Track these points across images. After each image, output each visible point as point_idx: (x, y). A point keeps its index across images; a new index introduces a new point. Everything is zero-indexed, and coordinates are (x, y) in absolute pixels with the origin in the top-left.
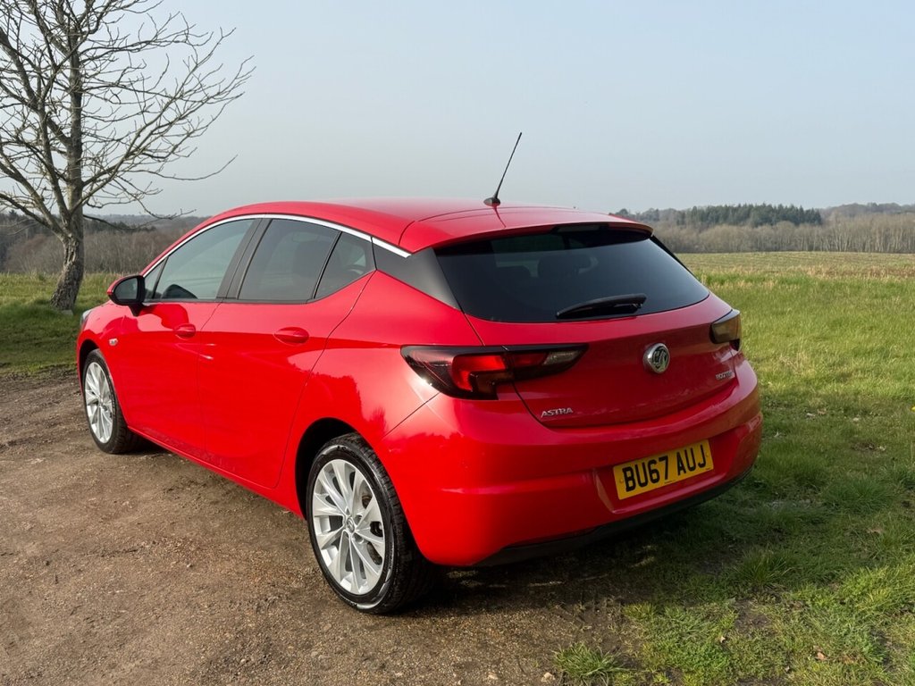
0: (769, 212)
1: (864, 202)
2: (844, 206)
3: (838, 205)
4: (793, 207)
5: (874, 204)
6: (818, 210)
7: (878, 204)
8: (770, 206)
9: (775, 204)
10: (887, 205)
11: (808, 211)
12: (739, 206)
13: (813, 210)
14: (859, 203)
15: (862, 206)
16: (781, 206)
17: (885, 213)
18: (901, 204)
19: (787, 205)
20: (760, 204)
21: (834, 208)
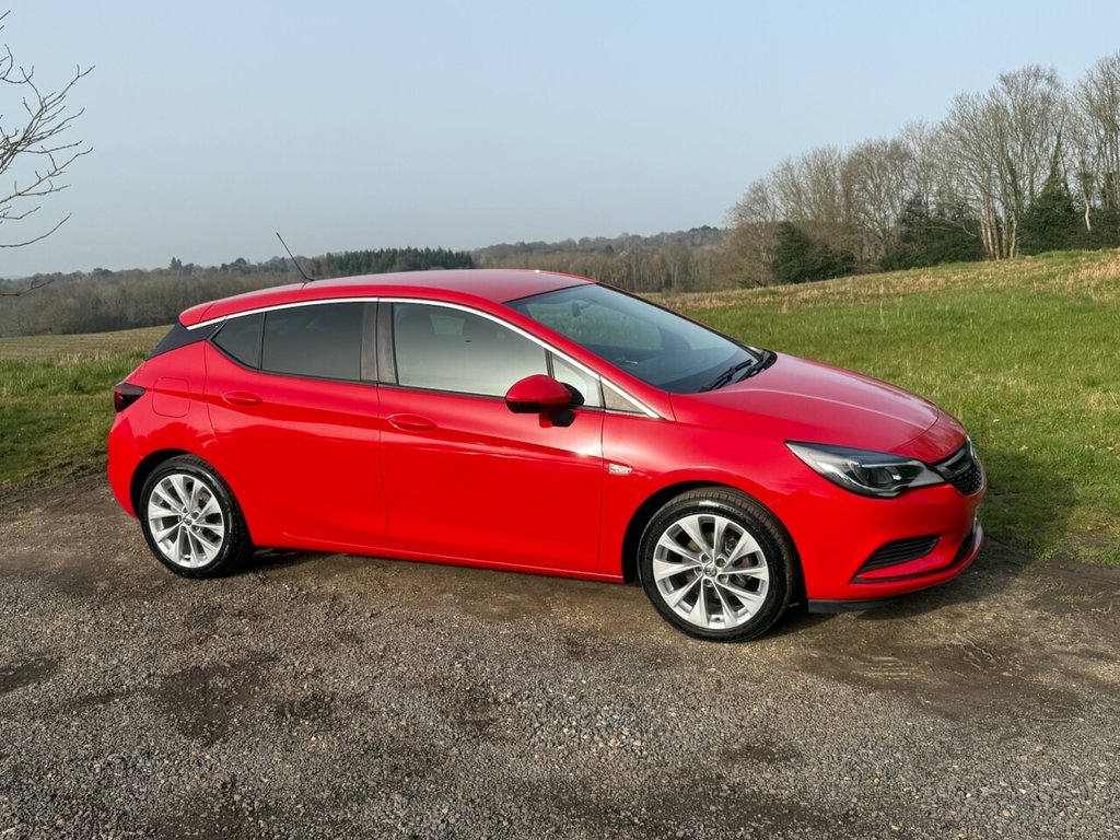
0: (416, 257)
1: (512, 241)
2: (492, 247)
3: (486, 245)
4: (440, 250)
5: (523, 244)
6: (468, 253)
7: (526, 243)
8: (416, 250)
9: (421, 247)
10: (535, 244)
11: (457, 254)
12: (382, 250)
13: (463, 253)
14: (508, 243)
15: (510, 246)
16: (428, 250)
17: (534, 253)
18: (549, 242)
19: (434, 247)
20: (404, 248)
21: (483, 250)
